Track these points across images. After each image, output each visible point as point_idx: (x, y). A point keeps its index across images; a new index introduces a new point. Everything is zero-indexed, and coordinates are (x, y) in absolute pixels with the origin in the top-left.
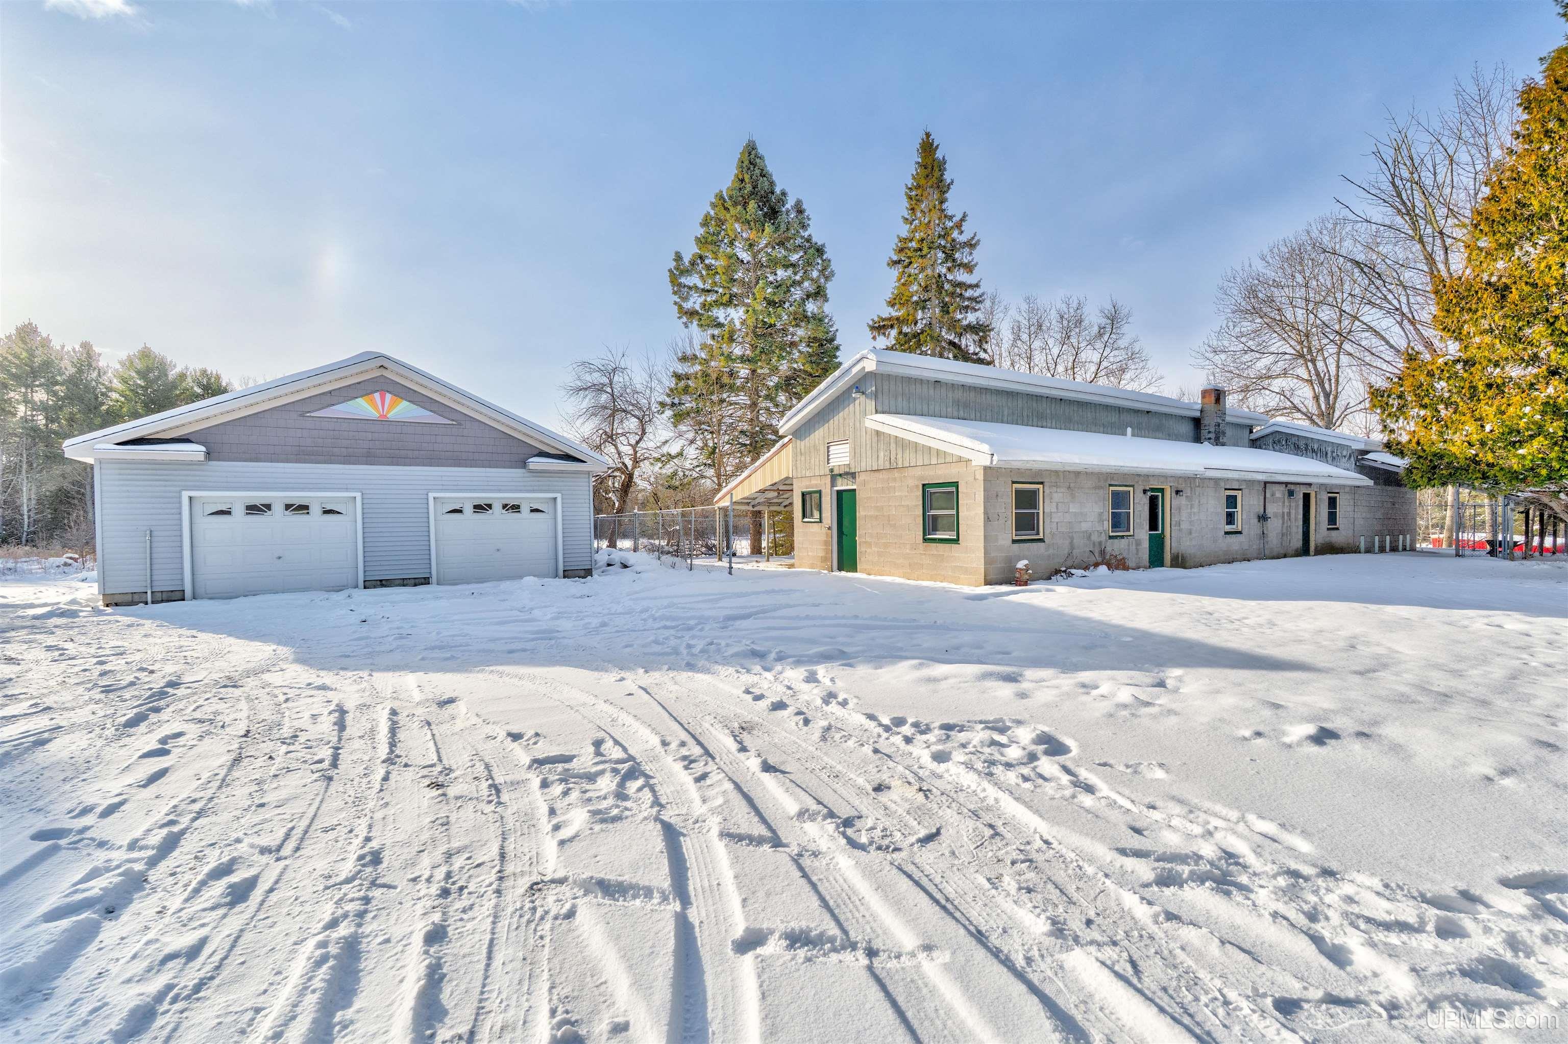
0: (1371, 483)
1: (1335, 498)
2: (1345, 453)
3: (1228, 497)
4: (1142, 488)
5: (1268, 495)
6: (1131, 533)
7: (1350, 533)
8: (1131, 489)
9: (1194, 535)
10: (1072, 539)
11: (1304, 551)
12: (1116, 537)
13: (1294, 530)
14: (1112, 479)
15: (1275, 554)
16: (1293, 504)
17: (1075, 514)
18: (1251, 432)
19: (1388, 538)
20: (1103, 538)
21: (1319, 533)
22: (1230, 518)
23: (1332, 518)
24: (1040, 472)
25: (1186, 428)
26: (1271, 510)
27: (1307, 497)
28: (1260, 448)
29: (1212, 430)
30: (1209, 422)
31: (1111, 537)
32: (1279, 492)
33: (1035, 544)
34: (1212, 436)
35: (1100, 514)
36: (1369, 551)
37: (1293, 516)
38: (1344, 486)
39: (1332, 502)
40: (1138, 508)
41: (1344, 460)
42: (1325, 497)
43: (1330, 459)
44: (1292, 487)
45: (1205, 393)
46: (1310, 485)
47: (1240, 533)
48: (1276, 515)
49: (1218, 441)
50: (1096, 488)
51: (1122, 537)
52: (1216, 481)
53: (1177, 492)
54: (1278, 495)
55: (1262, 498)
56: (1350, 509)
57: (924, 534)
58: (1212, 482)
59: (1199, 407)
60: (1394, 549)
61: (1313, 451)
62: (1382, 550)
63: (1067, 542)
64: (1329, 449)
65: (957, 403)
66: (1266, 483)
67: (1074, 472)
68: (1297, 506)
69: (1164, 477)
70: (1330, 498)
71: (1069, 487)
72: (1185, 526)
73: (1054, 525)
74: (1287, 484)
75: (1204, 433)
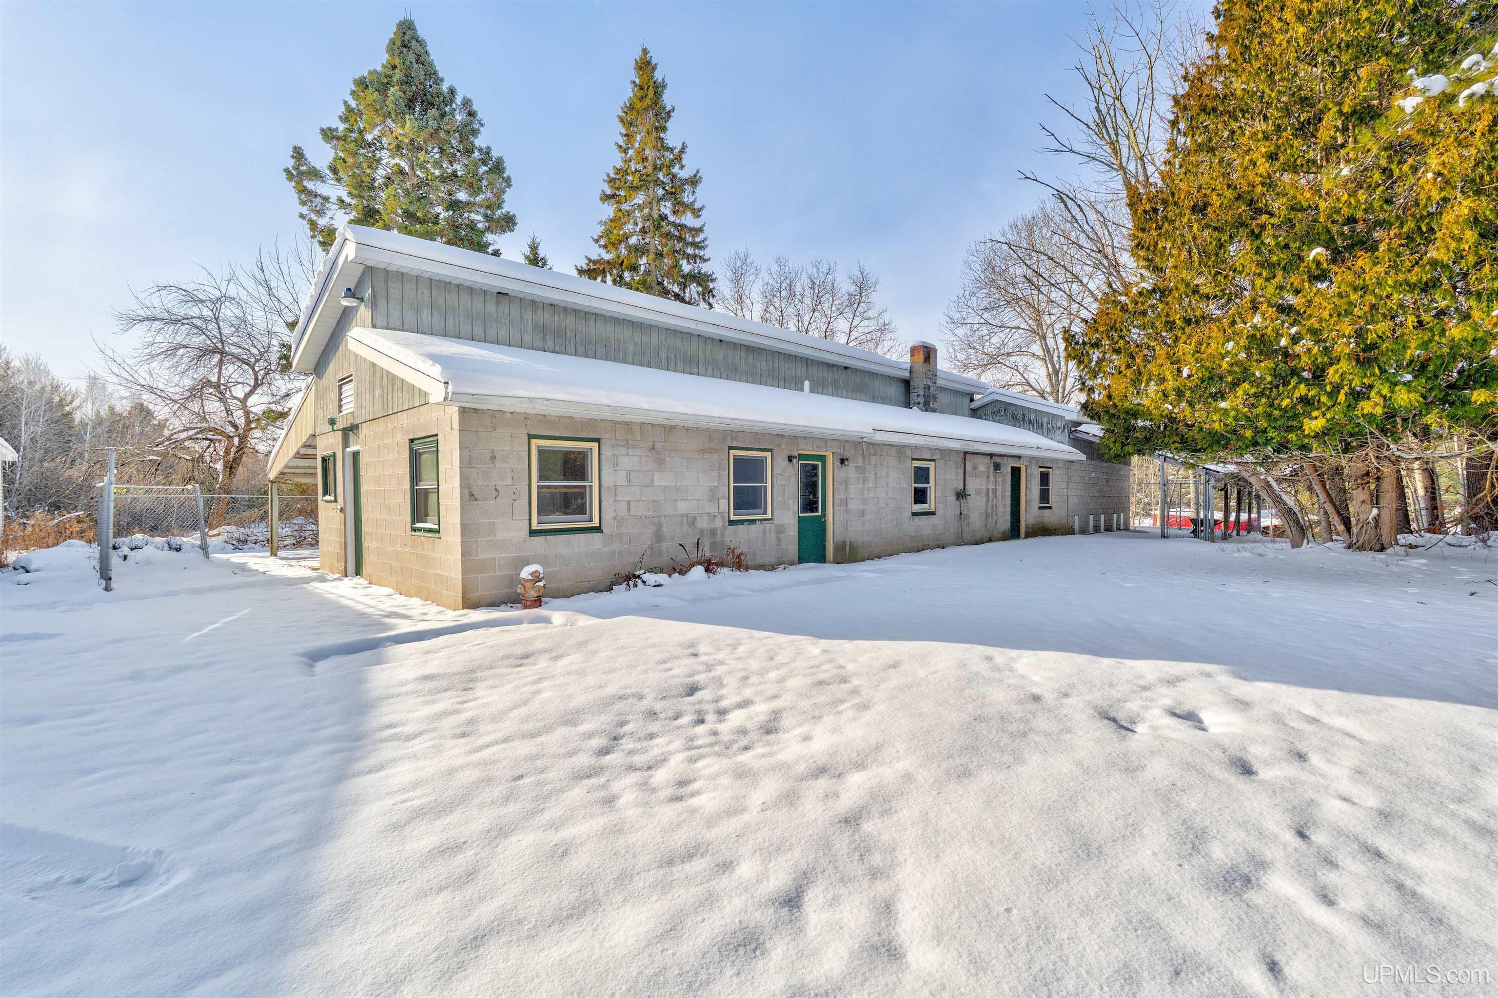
0: (1083, 457)
1: (1047, 474)
2: (1059, 424)
3: (917, 470)
4: (786, 453)
5: (968, 468)
6: (769, 515)
7: (1064, 513)
8: (768, 454)
9: (868, 517)
10: (659, 526)
11: (1014, 533)
12: (742, 522)
13: (1001, 509)
14: (735, 438)
15: (978, 537)
16: (1000, 480)
17: (665, 489)
18: (972, 400)
19: (1102, 516)
20: (719, 523)
21: (1030, 514)
22: (920, 496)
23: (1044, 496)
24: (592, 423)
25: (895, 391)
26: (971, 487)
27: (1016, 473)
28: (981, 418)
29: (921, 393)
30: (919, 383)
31: (731, 523)
32: (983, 465)
33: (581, 537)
34: (921, 400)
35: (713, 491)
36: (1083, 532)
37: (999, 493)
38: (1056, 461)
39: (1045, 479)
40: (779, 481)
41: (1059, 432)
42: (1036, 472)
43: (1045, 431)
44: (998, 460)
45: (913, 350)
46: (1019, 457)
47: (933, 513)
48: (978, 492)
49: (927, 406)
50: (703, 451)
51: (753, 522)
52: (900, 449)
53: (842, 461)
54: (981, 468)
55: (961, 471)
56: (1063, 485)
57: (413, 523)
58: (894, 450)
59: (908, 366)
60: (1108, 529)
61: (1030, 422)
62: (1097, 530)
63: (652, 529)
64: (1045, 420)
65: (542, 330)
66: (965, 453)
67: (663, 427)
68: (1004, 482)
69: (824, 440)
70: (1042, 474)
71: (653, 448)
72: (854, 505)
73: (624, 505)
74: (992, 455)
75: (913, 396)
